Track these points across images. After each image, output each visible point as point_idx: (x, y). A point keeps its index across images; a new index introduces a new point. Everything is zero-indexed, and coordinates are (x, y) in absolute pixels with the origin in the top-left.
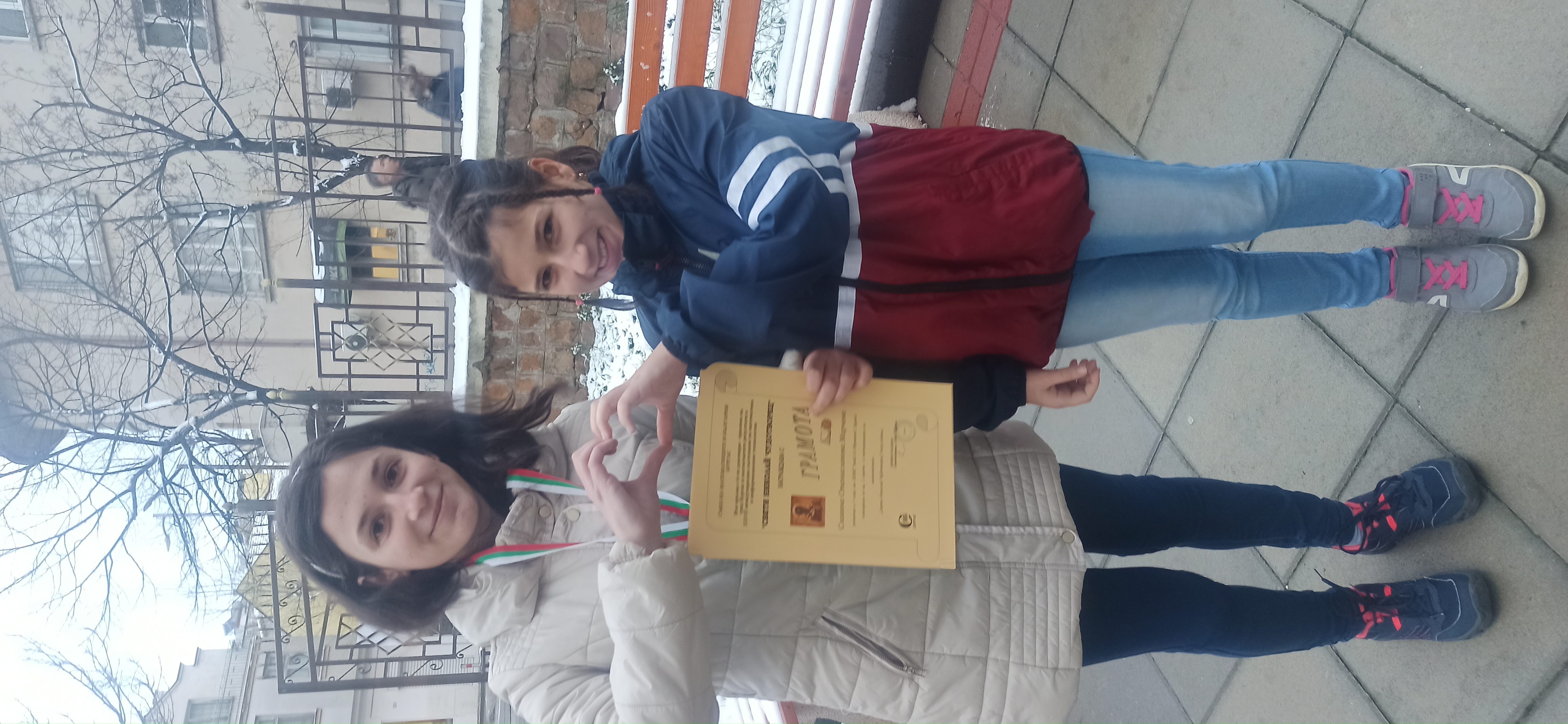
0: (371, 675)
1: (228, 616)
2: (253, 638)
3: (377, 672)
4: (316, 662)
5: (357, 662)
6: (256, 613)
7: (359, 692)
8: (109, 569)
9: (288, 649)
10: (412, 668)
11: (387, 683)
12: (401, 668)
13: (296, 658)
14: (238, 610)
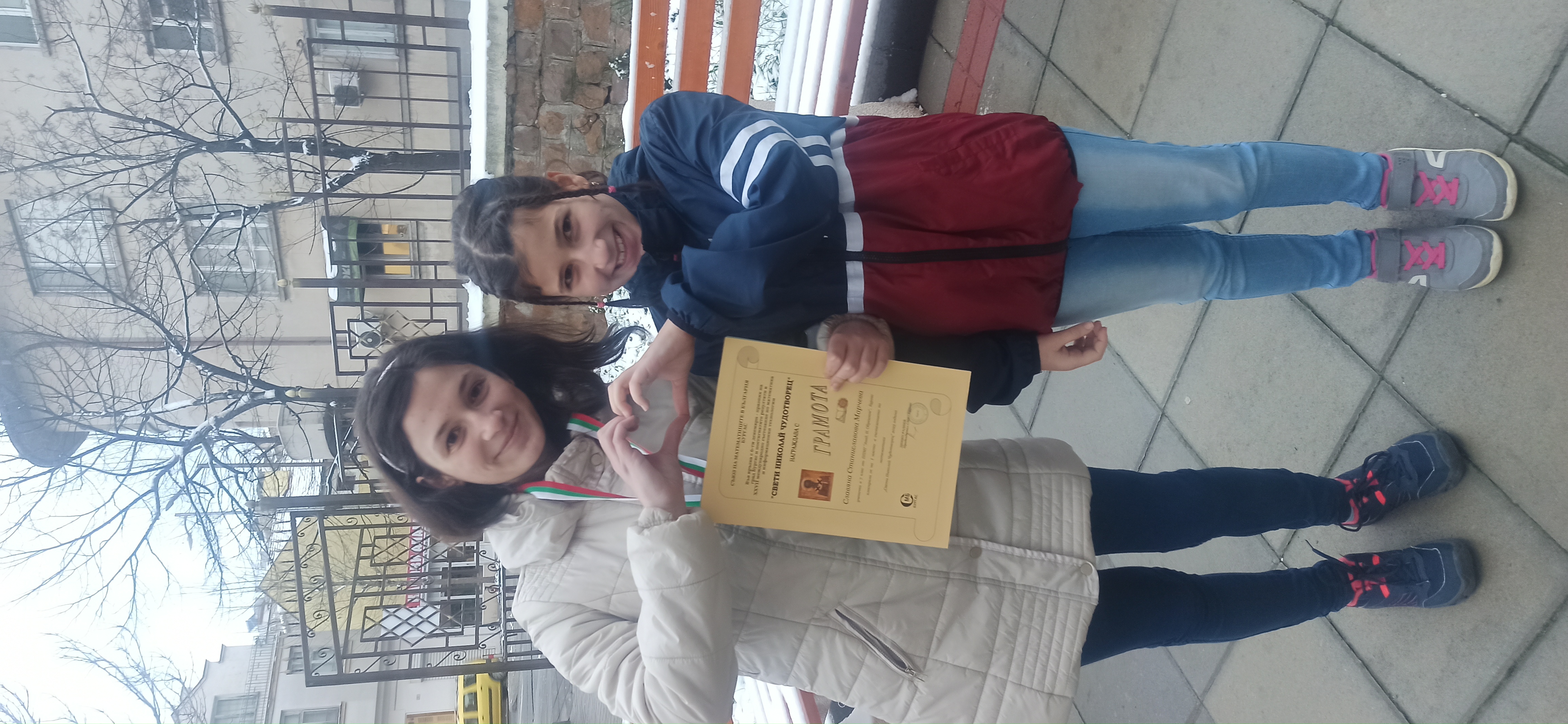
0: (394, 667)
1: (251, 612)
2: (277, 634)
3: (402, 663)
4: (342, 654)
5: (381, 655)
6: (279, 609)
7: (383, 683)
8: (134, 568)
9: (314, 644)
10: (434, 660)
11: (411, 674)
12: (424, 660)
13: (321, 652)
14: (260, 606)
